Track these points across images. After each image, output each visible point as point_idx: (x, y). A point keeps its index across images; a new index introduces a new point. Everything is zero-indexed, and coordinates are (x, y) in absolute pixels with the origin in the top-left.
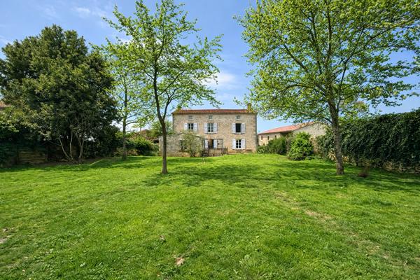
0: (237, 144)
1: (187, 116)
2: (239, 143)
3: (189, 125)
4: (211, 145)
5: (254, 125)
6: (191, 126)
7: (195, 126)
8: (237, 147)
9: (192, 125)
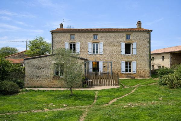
0: (126, 67)
1: (68, 35)
2: (128, 66)
3: (71, 45)
4: (96, 69)
5: (148, 45)
6: (73, 46)
7: (78, 46)
8: (126, 71)
9: (75, 45)
